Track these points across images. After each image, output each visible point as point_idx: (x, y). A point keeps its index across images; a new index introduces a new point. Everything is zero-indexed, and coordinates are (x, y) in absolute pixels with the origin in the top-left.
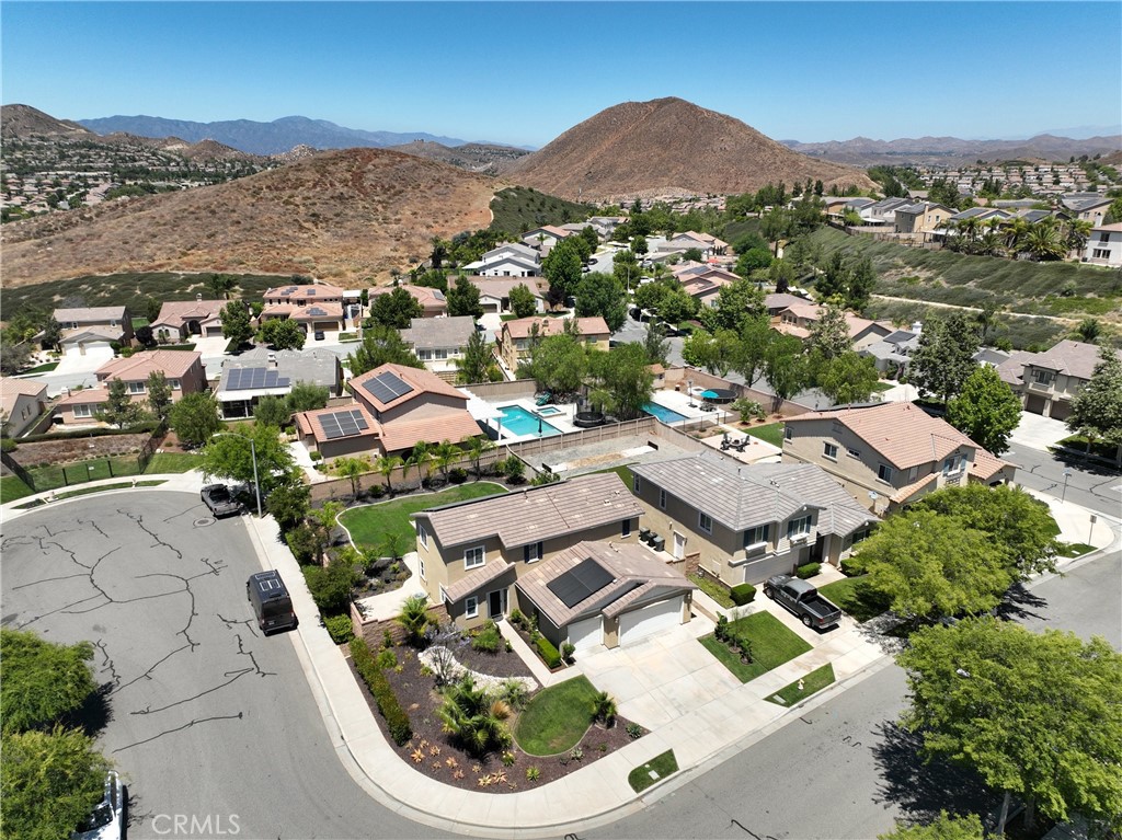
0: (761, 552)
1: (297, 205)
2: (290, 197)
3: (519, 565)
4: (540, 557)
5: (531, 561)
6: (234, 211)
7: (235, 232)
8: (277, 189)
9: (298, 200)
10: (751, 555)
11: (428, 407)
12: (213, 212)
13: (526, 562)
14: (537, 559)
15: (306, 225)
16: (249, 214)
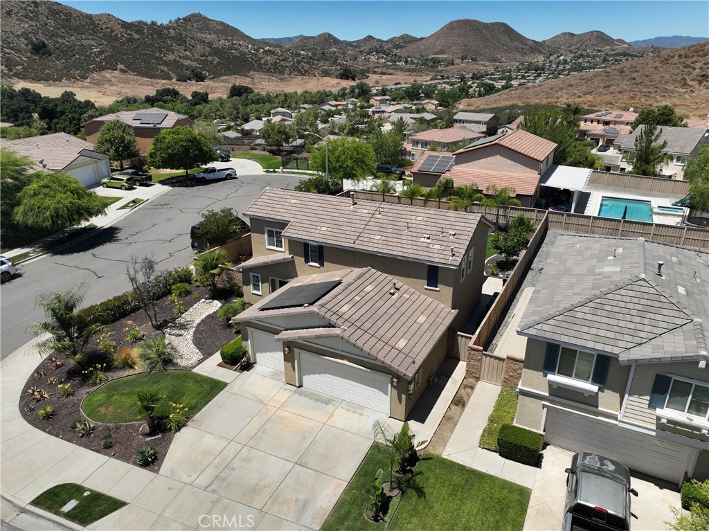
0: (590, 401)
1: (694, 69)
2: (693, 63)
3: (299, 261)
4: (322, 264)
5: (311, 264)
6: (637, 72)
7: (626, 85)
8: (686, 56)
9: (698, 65)
10: (558, 392)
11: (497, 160)
12: (622, 72)
13: (307, 261)
14: (317, 265)
15: (691, 83)
16: (647, 73)
